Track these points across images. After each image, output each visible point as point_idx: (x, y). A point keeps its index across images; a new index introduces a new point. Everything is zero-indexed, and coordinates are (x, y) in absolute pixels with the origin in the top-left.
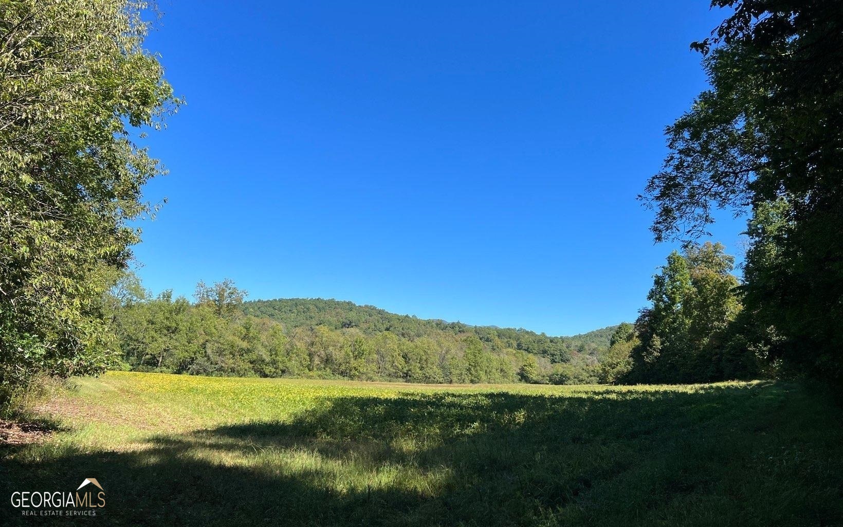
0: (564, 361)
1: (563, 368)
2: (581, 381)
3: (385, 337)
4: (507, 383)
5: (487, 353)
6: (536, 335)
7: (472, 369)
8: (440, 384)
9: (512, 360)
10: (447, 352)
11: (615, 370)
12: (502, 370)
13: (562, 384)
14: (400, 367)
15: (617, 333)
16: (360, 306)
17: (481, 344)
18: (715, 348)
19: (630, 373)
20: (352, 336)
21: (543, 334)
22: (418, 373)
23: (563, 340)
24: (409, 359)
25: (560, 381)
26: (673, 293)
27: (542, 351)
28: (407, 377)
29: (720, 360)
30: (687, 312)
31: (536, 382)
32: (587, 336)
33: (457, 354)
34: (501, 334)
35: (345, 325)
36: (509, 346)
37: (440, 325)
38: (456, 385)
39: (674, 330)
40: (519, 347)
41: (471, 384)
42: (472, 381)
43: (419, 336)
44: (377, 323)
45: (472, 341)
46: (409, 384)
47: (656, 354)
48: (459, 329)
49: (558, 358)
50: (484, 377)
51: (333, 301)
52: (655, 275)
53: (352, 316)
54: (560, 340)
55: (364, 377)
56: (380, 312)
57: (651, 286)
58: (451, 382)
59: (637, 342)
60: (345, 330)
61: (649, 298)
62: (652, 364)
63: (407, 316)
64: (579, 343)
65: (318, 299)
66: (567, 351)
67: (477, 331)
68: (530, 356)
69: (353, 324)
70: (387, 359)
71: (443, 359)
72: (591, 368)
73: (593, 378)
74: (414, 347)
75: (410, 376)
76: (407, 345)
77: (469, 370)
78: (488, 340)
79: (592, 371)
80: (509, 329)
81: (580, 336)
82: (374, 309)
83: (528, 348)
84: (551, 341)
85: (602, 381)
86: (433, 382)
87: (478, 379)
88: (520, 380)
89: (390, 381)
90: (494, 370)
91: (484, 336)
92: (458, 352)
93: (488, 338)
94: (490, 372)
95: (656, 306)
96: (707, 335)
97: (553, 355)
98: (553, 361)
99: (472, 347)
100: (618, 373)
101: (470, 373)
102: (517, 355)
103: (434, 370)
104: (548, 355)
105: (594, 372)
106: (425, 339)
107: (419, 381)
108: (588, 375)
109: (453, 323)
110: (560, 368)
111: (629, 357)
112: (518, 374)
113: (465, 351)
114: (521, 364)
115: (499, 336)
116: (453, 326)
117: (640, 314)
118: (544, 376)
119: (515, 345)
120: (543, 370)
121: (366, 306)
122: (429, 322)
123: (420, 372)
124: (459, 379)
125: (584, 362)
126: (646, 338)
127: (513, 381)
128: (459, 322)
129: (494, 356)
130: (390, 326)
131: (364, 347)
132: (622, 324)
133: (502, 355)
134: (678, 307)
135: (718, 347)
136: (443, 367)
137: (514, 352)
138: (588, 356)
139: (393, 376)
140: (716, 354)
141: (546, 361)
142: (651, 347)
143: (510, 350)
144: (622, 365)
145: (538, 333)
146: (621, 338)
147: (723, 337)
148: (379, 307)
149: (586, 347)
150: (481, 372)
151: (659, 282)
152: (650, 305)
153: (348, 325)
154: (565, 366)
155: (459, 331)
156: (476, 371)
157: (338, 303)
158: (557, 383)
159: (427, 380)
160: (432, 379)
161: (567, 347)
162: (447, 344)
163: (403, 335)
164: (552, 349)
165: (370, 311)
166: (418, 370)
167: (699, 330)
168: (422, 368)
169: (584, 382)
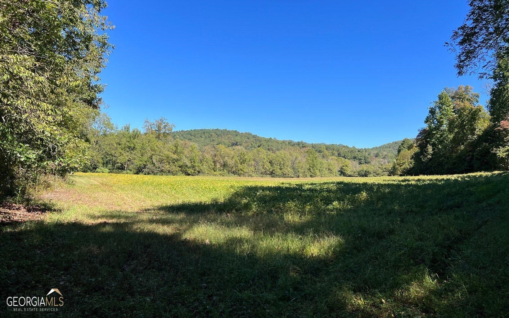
0: (367, 163)
1: (367, 167)
2: (378, 174)
3: (258, 151)
4: (332, 177)
5: (320, 160)
6: (350, 148)
7: (311, 169)
8: (292, 178)
9: (335, 163)
10: (296, 159)
11: (402, 167)
12: (329, 169)
13: (367, 176)
14: (268, 168)
15: (402, 145)
16: (242, 133)
17: (317, 154)
18: (469, 152)
19: (411, 169)
20: (238, 150)
21: (354, 147)
22: (278, 172)
23: (366, 150)
24: (273, 164)
26: (441, 118)
27: (354, 157)
28: (272, 174)
29: (472, 159)
30: (450, 131)
31: (350, 176)
32: (380, 147)
33: (302, 161)
34: (327, 148)
35: (233, 145)
36: (333, 155)
37: (290, 143)
38: (302, 178)
39: (441, 142)
40: (339, 155)
41: (310, 178)
42: (311, 176)
43: (278, 150)
44: (252, 143)
45: (311, 153)
46: (274, 178)
47: (429, 156)
48: (301, 145)
49: (363, 161)
50: (318, 173)
51: (225, 130)
52: (429, 107)
53: (238, 139)
54: (364, 150)
55: (247, 174)
56: (254, 137)
57: (427, 114)
58: (298, 177)
59: (417, 150)
60: (234, 147)
61: (426, 122)
62: (427, 163)
63: (271, 138)
64: (376, 152)
65: (217, 129)
66: (369, 156)
67: (313, 146)
68: (347, 160)
69: (239, 144)
70: (260, 164)
71: (294, 163)
72: (384, 167)
73: (385, 172)
74: (276, 157)
75: (274, 174)
76: (272, 155)
77: (309, 169)
78: (320, 152)
79: (385, 168)
80: (333, 145)
81: (376, 148)
82: (251, 134)
83: (345, 156)
84: (359, 151)
85: (392, 172)
86: (288, 177)
87: (315, 174)
88: (340, 175)
89: (262, 177)
90: (324, 169)
91: (318, 149)
92: (302, 159)
93: (320, 150)
94: (322, 170)
95: (430, 127)
96: (463, 144)
97: (360, 159)
98: (360, 163)
99: (311, 156)
100: (404, 169)
101: (310, 171)
102: (338, 160)
103: (288, 170)
104: (357, 159)
105: (386, 169)
106: (282, 152)
107: (279, 176)
108: (382, 171)
109: (298, 142)
110: (365, 167)
111: (411, 159)
112: (339, 171)
113: (307, 158)
114: (341, 165)
115: (327, 149)
116: (298, 144)
117: (419, 132)
118: (355, 172)
119: (337, 154)
120: (354, 169)
121: (246, 133)
122: (284, 142)
123: (280, 171)
124: (303, 175)
125: (379, 163)
126: (423, 147)
127: (336, 175)
128: (302, 142)
129: (324, 161)
130: (261, 145)
131: (246, 157)
132: (405, 139)
133: (329, 160)
134: (445, 127)
135: (470, 151)
136: (294, 168)
137: (336, 158)
138: (382, 160)
139: (264, 174)
140: (469, 155)
141: (356, 163)
142: (426, 152)
143: (333, 157)
144: (407, 164)
145: (351, 146)
146: (404, 148)
147: (474, 145)
148: (253, 134)
149: (380, 154)
150: (316, 171)
151: (432, 112)
152: (426, 126)
153: (236, 144)
154: (367, 166)
155: (303, 147)
156: (314, 170)
157: (229, 132)
158: (362, 176)
159: (284, 176)
160: (287, 175)
161: (369, 155)
162: (295, 154)
163: (269, 150)
164: (359, 155)
165: (248, 136)
166: (279, 170)
167: (457, 141)
168: (281, 169)
169: (380, 175)
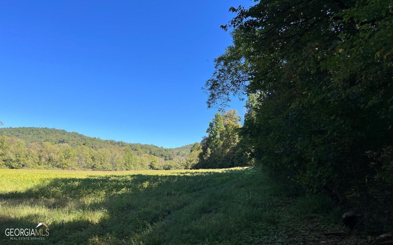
0: (170, 159)
1: (170, 162)
2: (177, 168)
3: (82, 149)
4: (143, 170)
5: (135, 156)
6: (159, 148)
7: (127, 164)
8: (110, 171)
9: (147, 159)
10: (115, 156)
11: (191, 163)
12: (141, 164)
13: (169, 170)
14: (90, 163)
15: (194, 147)
16: (69, 132)
17: (132, 152)
18: (232, 153)
19: (197, 164)
20: (64, 147)
21: (162, 147)
22: (99, 166)
23: (170, 150)
24: (95, 159)
25: (168, 169)
26: (216, 130)
27: (161, 155)
28: (93, 168)
29: (233, 159)
30: (221, 139)
31: (157, 169)
32: (181, 148)
33: (120, 157)
34: (142, 147)
35: (60, 142)
36: (146, 153)
37: (112, 143)
38: (119, 171)
39: (216, 146)
40: (150, 153)
41: (126, 171)
42: (127, 170)
43: (101, 148)
44: (78, 141)
45: (128, 151)
46: (94, 171)
47: (208, 156)
48: (121, 144)
49: (168, 158)
50: (133, 167)
51: (54, 129)
52: (209, 122)
53: (65, 137)
54: (169, 150)
55: (70, 168)
56: (81, 136)
57: (208, 127)
58: (116, 170)
59: (201, 151)
60: (60, 144)
61: (207, 132)
62: (207, 160)
63: (95, 138)
64: (177, 151)
65: (45, 128)
66: (172, 154)
67: (131, 145)
68: (155, 157)
69: (65, 141)
70: (83, 159)
71: (113, 159)
72: (182, 162)
73: (182, 167)
74: (98, 153)
75: (95, 168)
76: (94, 152)
77: (126, 164)
78: (136, 150)
79: (182, 164)
80: (146, 145)
81: (178, 148)
82: (77, 134)
83: (155, 154)
84: (165, 150)
85: (186, 168)
86: (107, 170)
87: (130, 168)
88: (150, 168)
89: (84, 170)
90: (138, 164)
91: (134, 148)
92: (120, 155)
93: (136, 149)
94: (136, 165)
95: (210, 135)
96: (229, 148)
97: (166, 157)
98: (166, 160)
99: (128, 153)
100: (193, 164)
101: (126, 166)
102: (149, 157)
103: (108, 165)
104: (163, 157)
105: (183, 164)
106: (104, 149)
107: (99, 170)
108: (180, 165)
109: (119, 142)
110: (168, 163)
111: (198, 157)
112: (149, 166)
113: (124, 155)
114: (151, 161)
115: (141, 148)
116: (119, 143)
117: (202, 139)
118: (161, 166)
119: (149, 152)
120: (161, 164)
121: (73, 132)
122: (106, 141)
123: (100, 165)
124: (120, 169)
125: (179, 160)
126: (205, 149)
127: (147, 169)
128: (122, 141)
129: (138, 157)
130: (86, 143)
131: (70, 153)
132: (196, 143)
133: (142, 157)
134: (218, 136)
135: (233, 153)
136: (112, 163)
137: (148, 155)
138: (181, 157)
139: (86, 168)
140: (232, 156)
141: (162, 159)
142: (206, 153)
143: (146, 154)
144: (195, 161)
145: (160, 146)
146: (195, 149)
147: (235, 149)
148: (80, 133)
149: (180, 153)
150: (131, 165)
151: (211, 125)
152: (207, 135)
153: (63, 142)
154: (171, 161)
155: (122, 146)
156: (129, 165)
157: (57, 130)
158: (166, 169)
159: (104, 169)
160: (106, 169)
161: (172, 153)
162: (115, 152)
163: (92, 147)
164: (165, 154)
165: (75, 135)
166: (99, 165)
167: (225, 146)
168: (101, 164)
169: (179, 169)
